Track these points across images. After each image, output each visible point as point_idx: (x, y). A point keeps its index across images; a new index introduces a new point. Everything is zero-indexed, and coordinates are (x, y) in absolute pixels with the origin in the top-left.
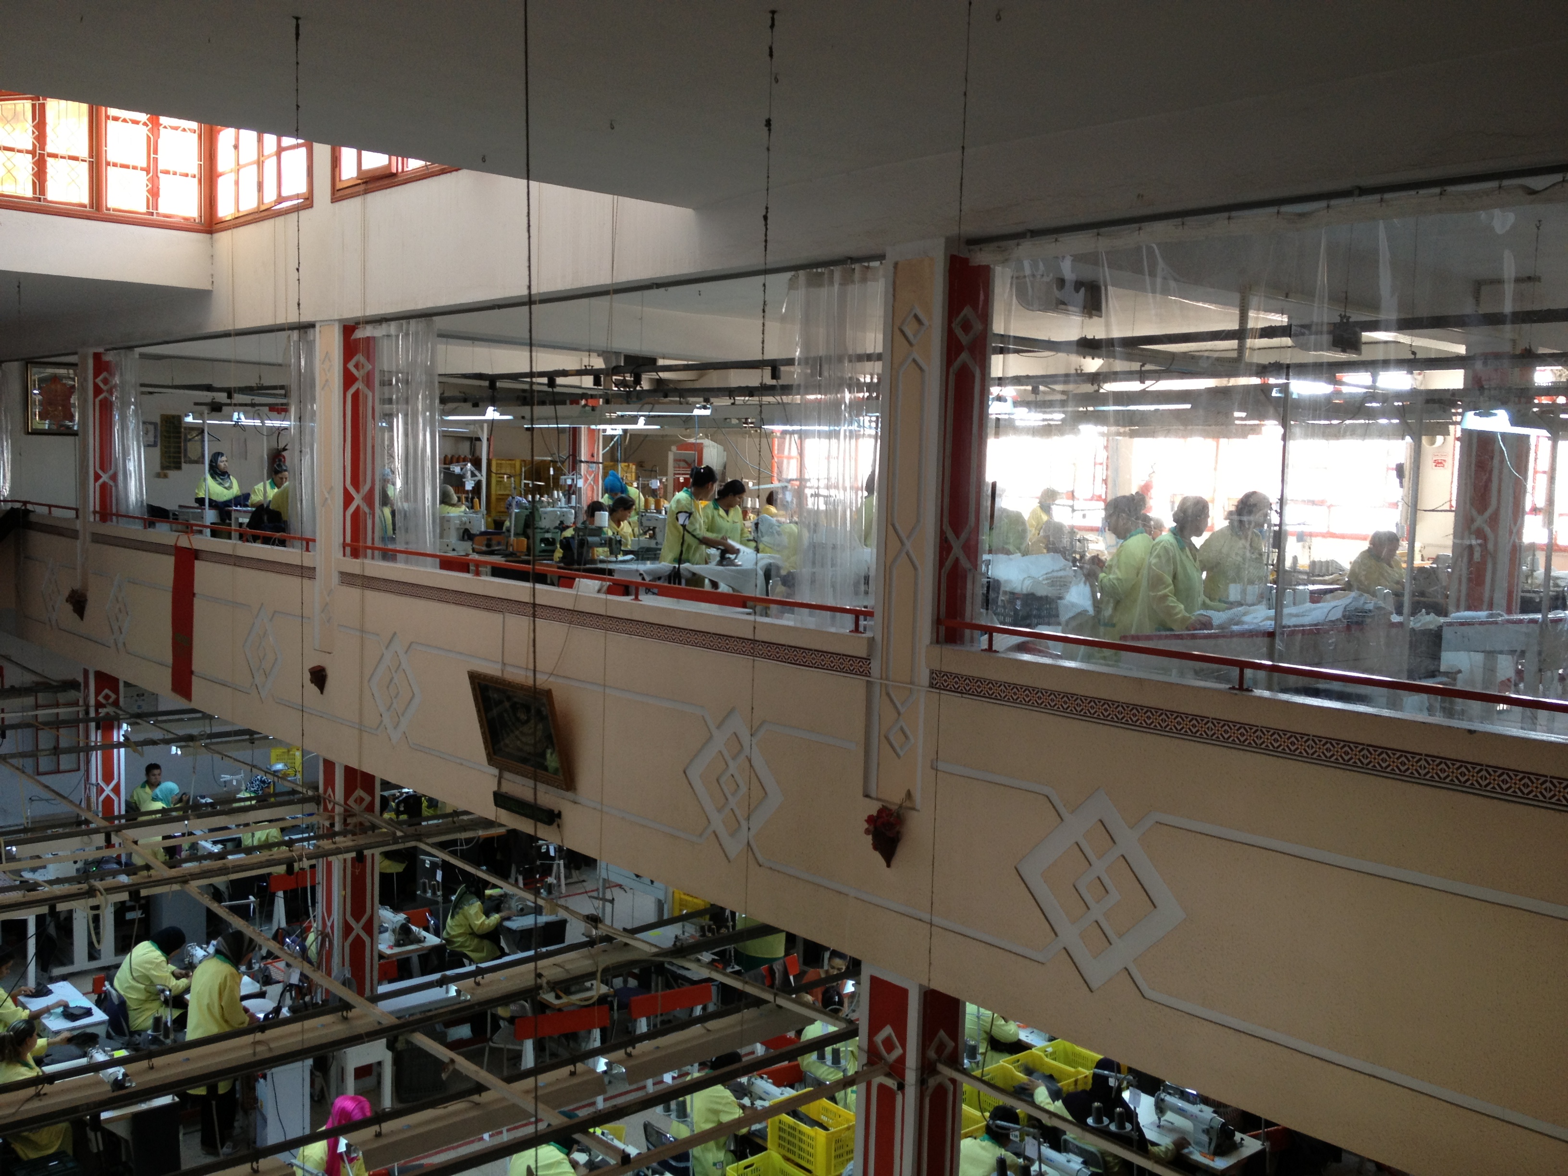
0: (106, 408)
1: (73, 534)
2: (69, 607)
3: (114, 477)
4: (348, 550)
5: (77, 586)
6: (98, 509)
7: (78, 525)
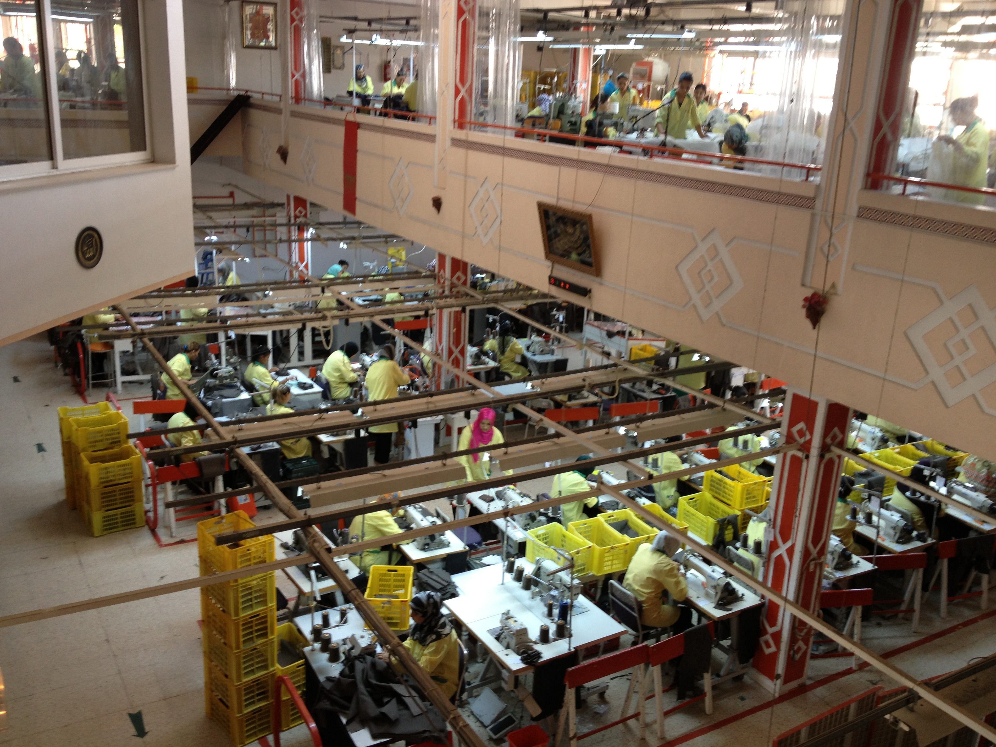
0: (297, 31)
1: (278, 111)
2: (278, 157)
3: (303, 76)
4: (456, 124)
5: (283, 143)
6: (294, 95)
7: (282, 106)
